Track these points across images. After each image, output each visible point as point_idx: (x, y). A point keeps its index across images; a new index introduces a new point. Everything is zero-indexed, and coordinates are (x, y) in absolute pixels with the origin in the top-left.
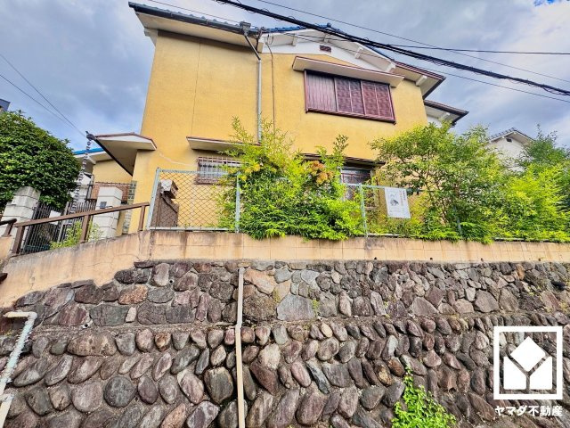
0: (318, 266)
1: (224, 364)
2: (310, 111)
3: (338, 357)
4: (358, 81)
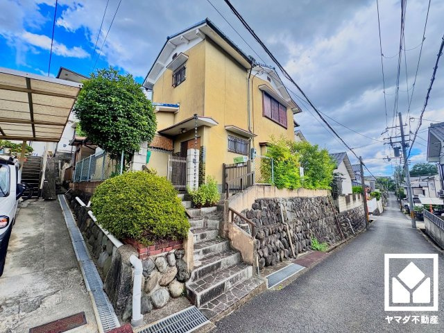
0: (291, 200)
1: (285, 237)
2: (266, 117)
3: (301, 232)
4: (278, 103)
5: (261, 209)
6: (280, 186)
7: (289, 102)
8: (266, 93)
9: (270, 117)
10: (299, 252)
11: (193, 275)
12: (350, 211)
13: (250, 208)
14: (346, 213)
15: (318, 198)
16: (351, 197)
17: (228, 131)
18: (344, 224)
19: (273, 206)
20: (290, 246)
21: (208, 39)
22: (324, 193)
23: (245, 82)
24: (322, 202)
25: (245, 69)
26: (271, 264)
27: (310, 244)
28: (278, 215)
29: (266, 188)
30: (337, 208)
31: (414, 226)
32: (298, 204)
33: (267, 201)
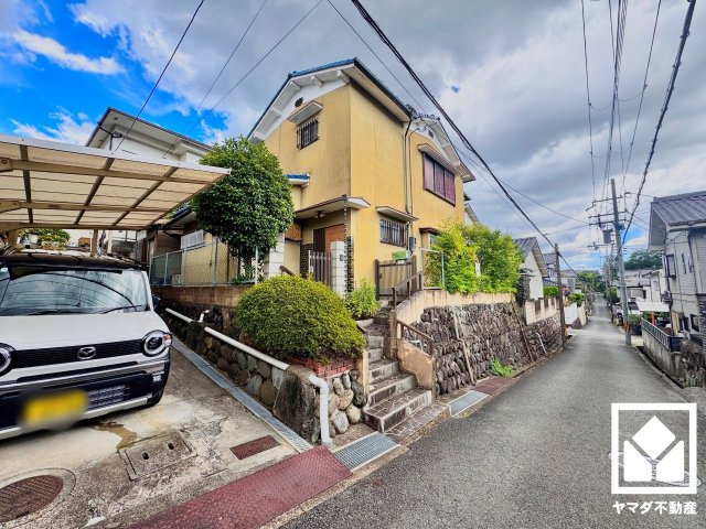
0: (466, 308)
1: (461, 358)
2: (427, 190)
3: (479, 352)
4: (443, 168)
5: (430, 321)
6: (452, 289)
7: (457, 167)
8: (427, 156)
9: (432, 189)
10: (478, 378)
11: (370, 400)
12: (540, 322)
13: (419, 321)
14: (535, 326)
15: (499, 305)
16: (542, 303)
17: (380, 213)
18: (532, 342)
19: (445, 317)
20: (467, 370)
21: (354, 83)
22: (507, 298)
23: (399, 141)
24: (504, 311)
25: (400, 123)
26: (447, 392)
27: (490, 368)
28: (452, 329)
29: (436, 293)
30: (524, 319)
31: (629, 343)
32: (474, 314)
33: (438, 310)
